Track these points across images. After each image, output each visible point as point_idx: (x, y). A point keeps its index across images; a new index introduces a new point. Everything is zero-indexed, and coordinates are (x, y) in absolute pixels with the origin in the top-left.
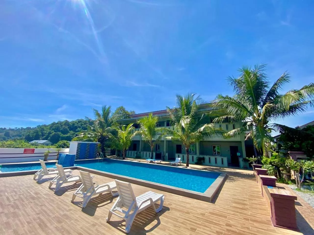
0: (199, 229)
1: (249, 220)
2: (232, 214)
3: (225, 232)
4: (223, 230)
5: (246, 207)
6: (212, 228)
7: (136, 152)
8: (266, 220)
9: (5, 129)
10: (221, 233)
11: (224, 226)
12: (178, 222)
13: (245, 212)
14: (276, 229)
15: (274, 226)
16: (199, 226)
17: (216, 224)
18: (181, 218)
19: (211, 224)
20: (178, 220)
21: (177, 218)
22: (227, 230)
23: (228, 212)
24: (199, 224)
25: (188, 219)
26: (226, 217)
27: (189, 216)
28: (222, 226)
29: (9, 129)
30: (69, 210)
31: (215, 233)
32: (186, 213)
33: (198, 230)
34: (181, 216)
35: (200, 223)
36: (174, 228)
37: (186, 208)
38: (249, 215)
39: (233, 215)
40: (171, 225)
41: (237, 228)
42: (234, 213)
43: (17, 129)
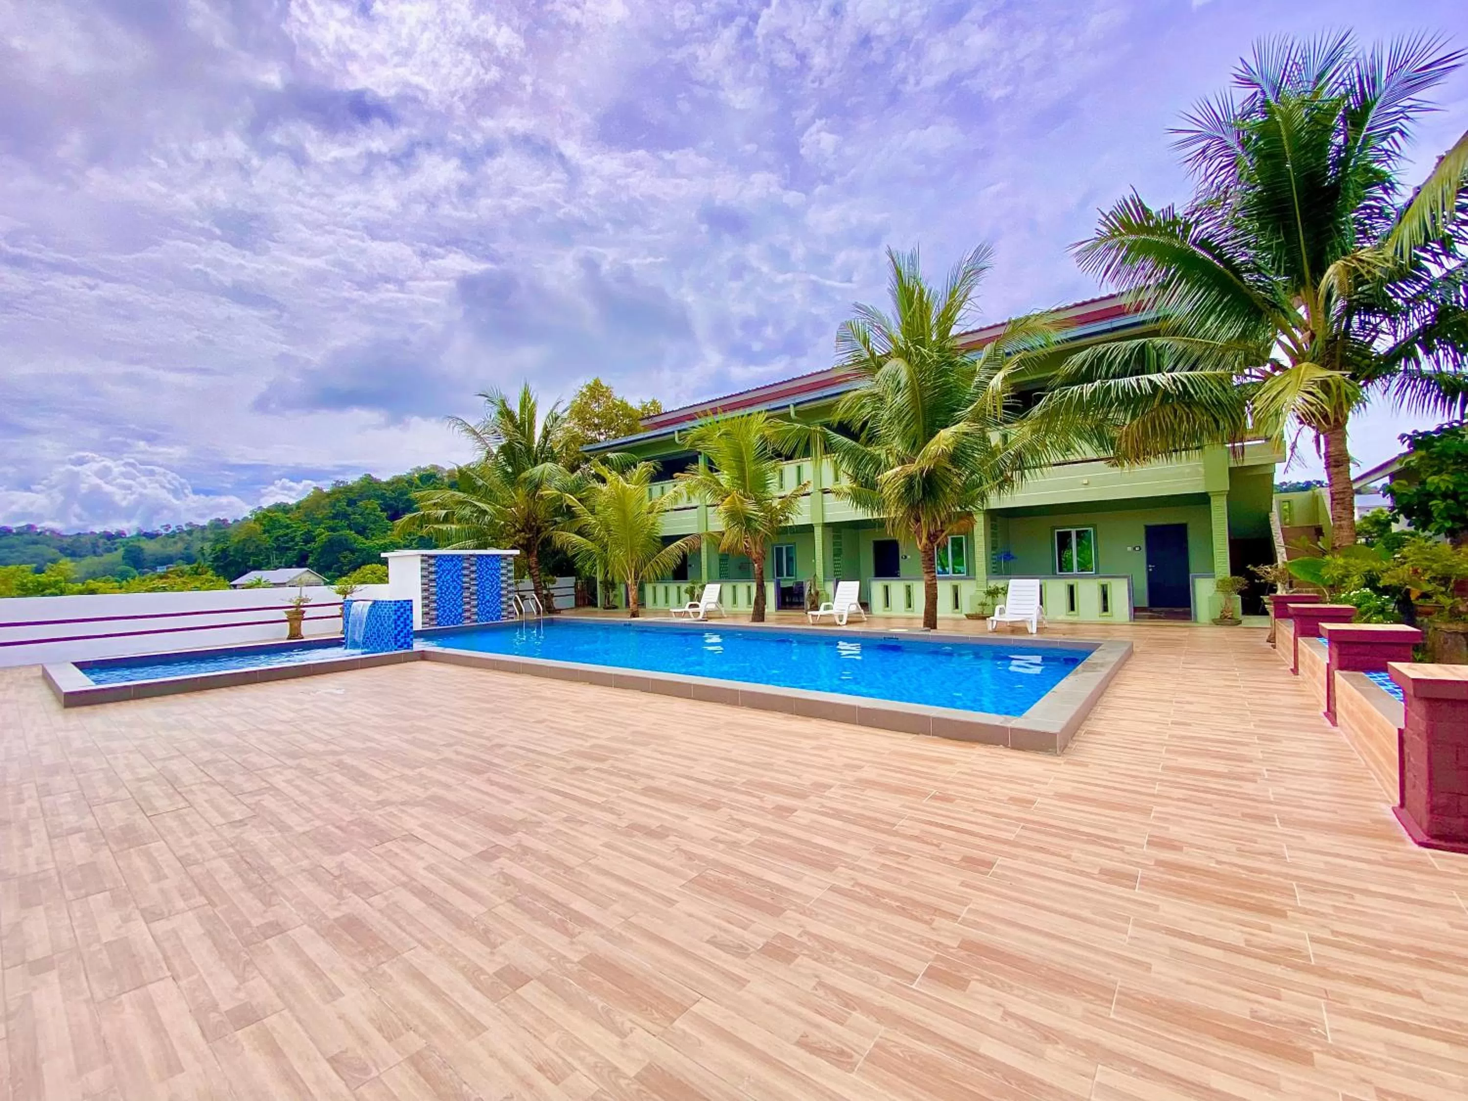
0: (1009, 862)
1: (1274, 820)
2: (1179, 800)
3: (1147, 873)
4: (1137, 864)
5: (1248, 767)
6: (1075, 855)
7: (685, 586)
8: (1368, 822)
9: (121, 534)
10: (1131, 875)
11: (1142, 847)
12: (896, 834)
13: (1248, 788)
14: (1432, 859)
15: (1421, 844)
16: (1006, 848)
17: (1095, 839)
18: (911, 819)
19: (1070, 839)
20: (894, 825)
21: (893, 820)
22: (1160, 863)
23: (1156, 792)
24: (1006, 842)
25: (947, 822)
26: (1147, 812)
27: (948, 810)
28: (1128, 848)
29: (138, 535)
30: (379, 803)
31: (1093, 878)
32: (935, 798)
33: (1002, 867)
34: (910, 813)
35: (1011, 837)
36: (875, 858)
37: (936, 780)
38: (1271, 803)
39: (1185, 800)
40: (866, 847)
41: (1214, 855)
42: (1190, 793)
43: (170, 530)
